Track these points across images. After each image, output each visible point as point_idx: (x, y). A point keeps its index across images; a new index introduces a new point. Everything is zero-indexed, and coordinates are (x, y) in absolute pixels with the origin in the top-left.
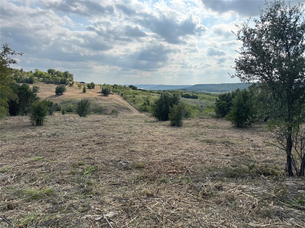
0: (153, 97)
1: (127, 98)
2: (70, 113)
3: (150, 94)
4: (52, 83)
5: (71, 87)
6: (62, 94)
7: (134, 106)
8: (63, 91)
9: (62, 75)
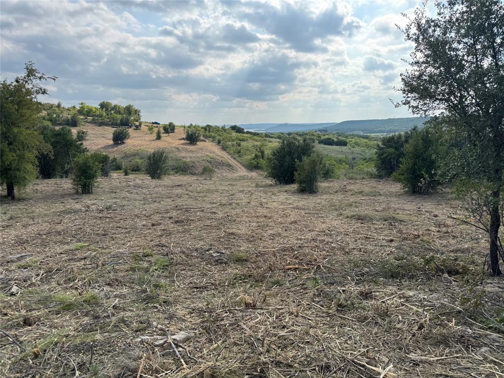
0: (270, 145)
1: (227, 147)
2: (136, 174)
3: (265, 140)
4: (107, 125)
5: (138, 131)
6: (123, 143)
7: (239, 161)
8: (125, 137)
9: (122, 111)
